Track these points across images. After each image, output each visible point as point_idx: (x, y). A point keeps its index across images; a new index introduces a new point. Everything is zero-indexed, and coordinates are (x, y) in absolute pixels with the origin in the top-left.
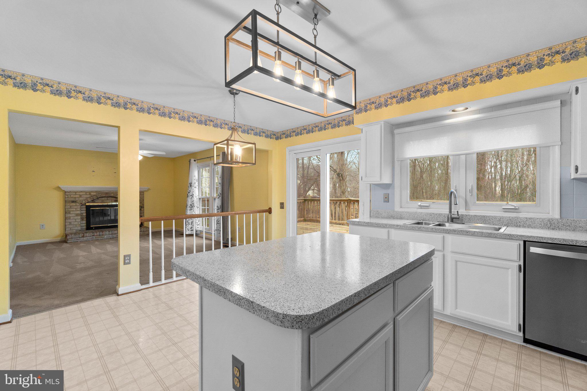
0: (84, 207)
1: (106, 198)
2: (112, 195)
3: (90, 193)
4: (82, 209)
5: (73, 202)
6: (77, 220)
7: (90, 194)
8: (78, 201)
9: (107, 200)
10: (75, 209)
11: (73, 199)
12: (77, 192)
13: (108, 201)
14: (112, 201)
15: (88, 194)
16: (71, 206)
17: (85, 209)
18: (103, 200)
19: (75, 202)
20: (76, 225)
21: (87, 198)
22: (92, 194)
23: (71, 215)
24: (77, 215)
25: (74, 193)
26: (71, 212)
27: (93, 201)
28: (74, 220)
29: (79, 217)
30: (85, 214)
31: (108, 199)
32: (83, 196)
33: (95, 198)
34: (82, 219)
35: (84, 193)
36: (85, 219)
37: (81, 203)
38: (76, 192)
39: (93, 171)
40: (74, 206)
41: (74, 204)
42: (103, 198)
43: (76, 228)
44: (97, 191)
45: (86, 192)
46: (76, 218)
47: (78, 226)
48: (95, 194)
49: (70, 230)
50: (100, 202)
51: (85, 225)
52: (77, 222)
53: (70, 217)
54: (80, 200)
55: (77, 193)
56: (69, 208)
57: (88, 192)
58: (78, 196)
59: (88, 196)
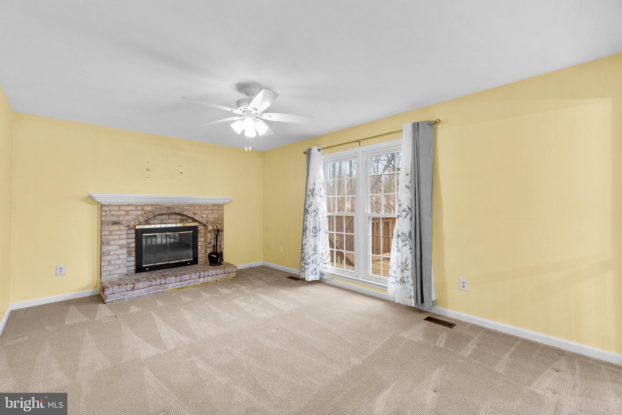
0: (133, 231)
1: (167, 217)
2: (177, 210)
3: (142, 206)
4: (130, 236)
5: (115, 223)
6: (121, 257)
7: (142, 209)
8: (123, 222)
9: (169, 219)
10: (117, 237)
11: (114, 219)
12: (122, 205)
13: (170, 221)
14: (176, 221)
15: (139, 208)
16: (111, 231)
17: (133, 236)
18: (162, 220)
19: (119, 224)
20: (119, 265)
21: (138, 216)
22: (146, 208)
23: (110, 248)
24: (121, 247)
25: (117, 208)
26: (112, 243)
27: (147, 222)
28: (116, 257)
29: (125, 251)
30: (133, 245)
31: (171, 217)
32: (131, 213)
33: (150, 215)
34: (129, 254)
35: (133, 208)
36: (134, 254)
37: (128, 226)
38: (119, 206)
39: (148, 170)
40: (117, 231)
41: (116, 227)
42: (163, 217)
43: (119, 271)
44: (153, 205)
45: (137, 206)
46: (119, 252)
47: (122, 266)
48: (150, 208)
49: (110, 275)
50: (159, 222)
51: (134, 263)
52: (121, 259)
53: (109, 251)
54: (127, 220)
55: (122, 208)
56: (109, 235)
57: (140, 206)
58: (124, 213)
59: (140, 213)
